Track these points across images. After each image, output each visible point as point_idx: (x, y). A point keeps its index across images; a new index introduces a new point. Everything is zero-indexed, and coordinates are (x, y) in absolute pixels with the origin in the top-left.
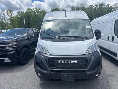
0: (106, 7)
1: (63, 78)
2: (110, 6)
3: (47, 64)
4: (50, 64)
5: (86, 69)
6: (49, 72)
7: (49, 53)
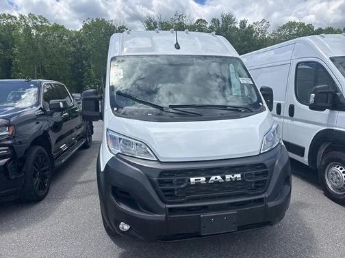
0: (239, 28)
1: (204, 227)
2: (247, 26)
3: (156, 192)
4: (164, 191)
5: (263, 196)
6: (164, 216)
7: (157, 158)
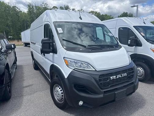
1: (117, 97)
6: (103, 95)
7: (95, 69)
